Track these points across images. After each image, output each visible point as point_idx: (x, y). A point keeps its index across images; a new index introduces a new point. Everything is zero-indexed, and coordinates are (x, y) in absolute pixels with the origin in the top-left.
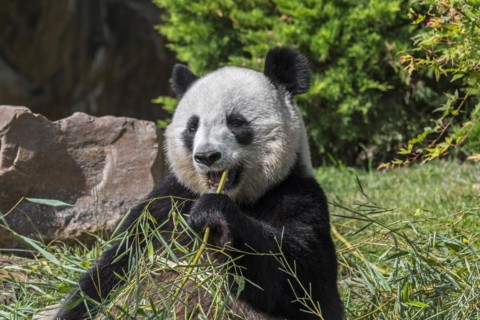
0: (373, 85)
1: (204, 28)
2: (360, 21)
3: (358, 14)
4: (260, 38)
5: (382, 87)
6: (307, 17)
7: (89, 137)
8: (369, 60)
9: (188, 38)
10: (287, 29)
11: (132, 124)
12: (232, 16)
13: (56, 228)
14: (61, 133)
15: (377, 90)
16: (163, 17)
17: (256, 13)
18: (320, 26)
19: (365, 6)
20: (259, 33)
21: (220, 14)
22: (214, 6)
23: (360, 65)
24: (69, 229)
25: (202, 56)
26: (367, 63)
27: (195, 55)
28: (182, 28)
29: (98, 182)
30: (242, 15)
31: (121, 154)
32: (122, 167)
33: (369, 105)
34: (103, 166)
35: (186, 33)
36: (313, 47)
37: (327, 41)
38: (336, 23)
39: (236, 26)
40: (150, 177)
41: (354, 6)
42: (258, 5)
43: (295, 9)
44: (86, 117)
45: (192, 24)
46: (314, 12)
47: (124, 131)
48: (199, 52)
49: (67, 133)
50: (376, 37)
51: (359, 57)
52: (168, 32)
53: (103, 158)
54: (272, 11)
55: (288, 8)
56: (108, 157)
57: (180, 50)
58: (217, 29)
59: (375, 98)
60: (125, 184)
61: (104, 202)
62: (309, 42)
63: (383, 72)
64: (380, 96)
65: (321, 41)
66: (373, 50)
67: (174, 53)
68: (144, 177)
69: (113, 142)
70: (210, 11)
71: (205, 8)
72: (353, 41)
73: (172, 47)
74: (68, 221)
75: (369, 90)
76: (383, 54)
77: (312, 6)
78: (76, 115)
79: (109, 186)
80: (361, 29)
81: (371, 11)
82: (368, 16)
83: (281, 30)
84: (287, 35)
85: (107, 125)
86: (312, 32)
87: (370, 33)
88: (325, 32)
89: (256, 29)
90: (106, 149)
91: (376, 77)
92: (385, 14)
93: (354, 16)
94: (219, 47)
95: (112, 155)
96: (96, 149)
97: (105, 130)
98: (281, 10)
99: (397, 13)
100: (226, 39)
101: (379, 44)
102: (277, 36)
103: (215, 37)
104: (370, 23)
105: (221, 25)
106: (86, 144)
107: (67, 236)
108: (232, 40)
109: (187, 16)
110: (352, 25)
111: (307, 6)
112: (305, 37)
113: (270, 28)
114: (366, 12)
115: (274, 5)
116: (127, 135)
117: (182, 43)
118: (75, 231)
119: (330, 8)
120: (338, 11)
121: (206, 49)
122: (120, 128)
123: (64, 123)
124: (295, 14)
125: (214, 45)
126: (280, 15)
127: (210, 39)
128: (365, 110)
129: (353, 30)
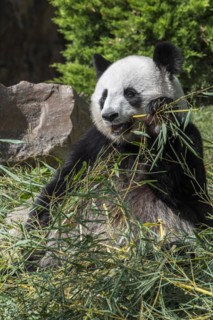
0: (193, 54)
1: (84, 20)
2: (184, 13)
3: (183, 9)
4: (119, 25)
5: (199, 55)
6: (150, 12)
7: (31, 97)
8: (190, 38)
9: (73, 26)
10: (138, 20)
11: (58, 88)
12: (101, 11)
13: (11, 155)
14: (12, 94)
15: (196, 57)
16: (56, 13)
17: (117, 10)
18: (158, 17)
19: (186, 4)
20: (120, 22)
21: (94, 10)
22: (90, 5)
23: (184, 41)
24: (19, 155)
25: (82, 37)
26: (189, 40)
27: (77, 37)
28: (69, 19)
29: (37, 125)
30: (108, 11)
31: (51, 107)
32: (52, 115)
33: (191, 66)
34: (39, 115)
35: (72, 23)
36: (155, 31)
37: (164, 27)
38: (169, 15)
39: (104, 18)
40: (70, 121)
41: (180, 4)
42: (117, 4)
43: (142, 6)
44: (28, 84)
45: (75, 17)
46: (155, 8)
47: (52, 92)
48: (80, 35)
49: (17, 94)
50: (194, 23)
51: (184, 36)
52: (60, 22)
53: (40, 110)
54: (126, 7)
55: (138, 6)
56: (43, 109)
57: (66, 33)
58: (92, 20)
59: (195, 62)
60: (54, 126)
61: (41, 138)
62: (152, 27)
63: (199, 45)
64: (198, 60)
65: (160, 27)
66: (193, 32)
67: (63, 35)
68: (66, 121)
69: (46, 99)
70: (87, 9)
71: (84, 6)
72: (180, 26)
73: (61, 31)
74: (18, 151)
75: (190, 57)
76: (199, 34)
77: (153, 4)
78: (22, 82)
79: (44, 127)
80: (185, 19)
81: (191, 7)
82: (189, 10)
83: (133, 20)
84: (138, 23)
85: (41, 88)
86: (153, 21)
87: (191, 20)
88: (163, 21)
89: (117, 19)
90: (41, 104)
91: (195, 49)
92: (200, 9)
93: (180, 10)
94: (93, 31)
95: (45, 108)
96: (35, 104)
97: (41, 92)
98: (132, 7)
99: (207, 8)
100: (97, 26)
101: (196, 28)
102: (131, 24)
103: (90, 25)
104: (190, 14)
105: (94, 17)
106: (28, 101)
107: (18, 160)
108: (101, 26)
109: (71, 11)
110: (179, 16)
111: (149, 4)
112: (149, 24)
113: (126, 18)
114: (188, 7)
115: (128, 4)
116: (54, 95)
117: (68, 28)
118: (23, 157)
119: (164, 6)
120: (170, 7)
121: (85, 33)
122: (50, 91)
123: (14, 88)
124: (142, 9)
125: (90, 30)
126: (131, 10)
127: (87, 26)
128: (189, 70)
129: (180, 19)
